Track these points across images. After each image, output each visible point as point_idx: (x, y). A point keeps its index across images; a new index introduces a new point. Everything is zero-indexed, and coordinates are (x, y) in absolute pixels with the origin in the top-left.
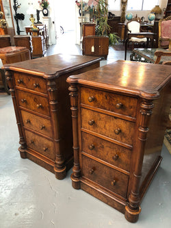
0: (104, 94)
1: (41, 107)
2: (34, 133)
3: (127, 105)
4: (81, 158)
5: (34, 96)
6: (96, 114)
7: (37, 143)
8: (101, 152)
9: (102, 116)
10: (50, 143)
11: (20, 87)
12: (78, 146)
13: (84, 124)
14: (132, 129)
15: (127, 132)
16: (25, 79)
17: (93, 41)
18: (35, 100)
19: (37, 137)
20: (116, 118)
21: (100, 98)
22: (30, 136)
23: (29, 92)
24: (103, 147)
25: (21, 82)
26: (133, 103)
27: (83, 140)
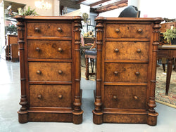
3: (144, 30)
5: (53, 42)
6: (119, 43)
8: (123, 76)
9: (124, 43)
12: (101, 78)
14: (148, 47)
18: (54, 46)
19: (48, 87)
21: (123, 29)
24: (125, 70)
26: (148, 27)
27: (106, 70)
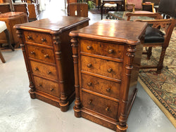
0: (99, 43)
1: (48, 57)
2: (41, 78)
3: (117, 50)
4: (81, 93)
5: (41, 49)
6: (93, 59)
7: (44, 86)
8: (97, 87)
9: (97, 60)
10: (56, 85)
11: (29, 42)
12: (79, 84)
13: (83, 68)
14: (121, 68)
15: (117, 71)
16: (34, 36)
17: (76, 7)
18: (43, 52)
19: (44, 80)
20: (108, 60)
21: (96, 46)
22: (38, 80)
23: (37, 46)
24: (98, 83)
25: (31, 38)
26: (122, 48)
27: (82, 80)
